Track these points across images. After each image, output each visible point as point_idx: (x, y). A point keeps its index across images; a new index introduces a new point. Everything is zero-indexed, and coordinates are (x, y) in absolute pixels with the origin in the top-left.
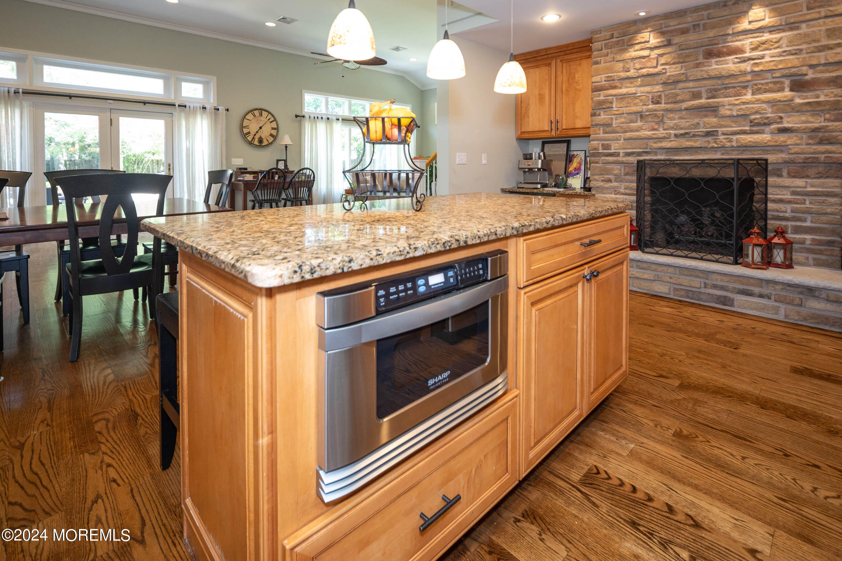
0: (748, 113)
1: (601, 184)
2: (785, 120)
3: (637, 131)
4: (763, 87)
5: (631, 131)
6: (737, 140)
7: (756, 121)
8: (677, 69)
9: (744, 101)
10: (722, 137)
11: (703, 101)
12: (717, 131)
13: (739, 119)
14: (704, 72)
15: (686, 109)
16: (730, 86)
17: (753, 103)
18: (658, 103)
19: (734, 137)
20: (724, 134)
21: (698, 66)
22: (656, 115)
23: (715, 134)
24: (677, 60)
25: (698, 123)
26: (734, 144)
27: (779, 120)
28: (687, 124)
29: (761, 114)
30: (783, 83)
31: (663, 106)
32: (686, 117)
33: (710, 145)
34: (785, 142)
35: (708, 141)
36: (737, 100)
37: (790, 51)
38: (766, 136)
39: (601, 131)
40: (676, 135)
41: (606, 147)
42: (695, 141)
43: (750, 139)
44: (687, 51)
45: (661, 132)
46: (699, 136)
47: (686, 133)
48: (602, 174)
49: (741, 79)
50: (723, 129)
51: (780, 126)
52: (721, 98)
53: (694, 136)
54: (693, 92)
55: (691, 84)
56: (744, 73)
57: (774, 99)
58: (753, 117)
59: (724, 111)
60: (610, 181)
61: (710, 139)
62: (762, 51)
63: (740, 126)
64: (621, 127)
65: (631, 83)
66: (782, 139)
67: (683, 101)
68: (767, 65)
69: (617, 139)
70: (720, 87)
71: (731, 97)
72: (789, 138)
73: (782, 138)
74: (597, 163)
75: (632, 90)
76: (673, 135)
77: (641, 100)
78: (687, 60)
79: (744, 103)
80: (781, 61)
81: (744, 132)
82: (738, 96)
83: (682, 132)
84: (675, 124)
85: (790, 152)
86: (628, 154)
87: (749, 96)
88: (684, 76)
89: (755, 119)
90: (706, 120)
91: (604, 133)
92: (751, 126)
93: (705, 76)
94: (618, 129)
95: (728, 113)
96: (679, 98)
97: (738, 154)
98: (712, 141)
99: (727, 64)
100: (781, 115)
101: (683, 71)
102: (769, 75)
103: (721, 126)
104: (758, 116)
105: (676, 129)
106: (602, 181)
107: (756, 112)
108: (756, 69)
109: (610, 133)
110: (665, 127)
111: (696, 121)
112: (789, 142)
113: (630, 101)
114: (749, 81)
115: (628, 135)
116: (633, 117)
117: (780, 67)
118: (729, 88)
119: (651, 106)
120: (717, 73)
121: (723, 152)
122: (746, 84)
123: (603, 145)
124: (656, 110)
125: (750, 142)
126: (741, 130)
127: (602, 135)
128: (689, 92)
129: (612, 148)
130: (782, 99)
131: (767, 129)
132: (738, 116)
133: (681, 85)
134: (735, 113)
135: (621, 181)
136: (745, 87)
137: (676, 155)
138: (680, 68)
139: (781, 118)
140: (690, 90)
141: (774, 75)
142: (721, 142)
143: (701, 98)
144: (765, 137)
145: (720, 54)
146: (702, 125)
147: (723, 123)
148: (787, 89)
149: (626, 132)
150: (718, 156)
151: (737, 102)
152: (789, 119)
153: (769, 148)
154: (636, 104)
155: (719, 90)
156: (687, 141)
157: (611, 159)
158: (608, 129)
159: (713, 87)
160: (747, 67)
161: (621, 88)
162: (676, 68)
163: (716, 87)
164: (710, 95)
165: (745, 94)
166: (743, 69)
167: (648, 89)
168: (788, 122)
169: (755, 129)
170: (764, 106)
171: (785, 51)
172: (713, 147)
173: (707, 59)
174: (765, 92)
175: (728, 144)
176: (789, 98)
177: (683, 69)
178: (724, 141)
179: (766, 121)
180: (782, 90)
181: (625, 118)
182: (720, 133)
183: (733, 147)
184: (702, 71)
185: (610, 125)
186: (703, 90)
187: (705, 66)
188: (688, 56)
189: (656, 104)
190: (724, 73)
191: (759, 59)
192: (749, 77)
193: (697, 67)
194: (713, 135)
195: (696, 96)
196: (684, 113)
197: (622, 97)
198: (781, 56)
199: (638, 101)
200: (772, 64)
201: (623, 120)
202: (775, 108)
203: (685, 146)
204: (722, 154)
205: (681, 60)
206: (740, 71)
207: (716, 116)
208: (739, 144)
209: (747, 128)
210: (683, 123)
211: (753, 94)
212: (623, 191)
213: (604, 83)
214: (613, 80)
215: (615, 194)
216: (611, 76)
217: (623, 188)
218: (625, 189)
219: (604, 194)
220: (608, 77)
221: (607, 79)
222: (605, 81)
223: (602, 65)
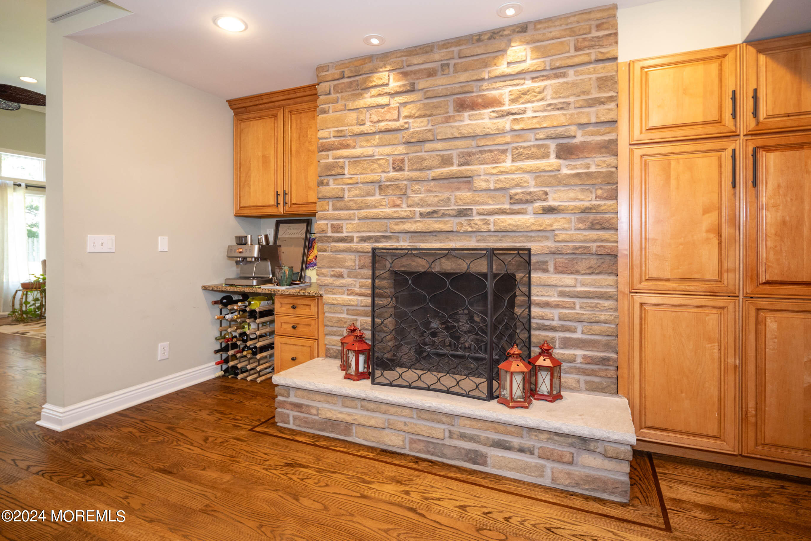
0: (507, 186)
1: (330, 280)
2: (550, 196)
3: (375, 207)
4: (526, 152)
5: (368, 207)
6: (495, 222)
7: (517, 197)
8: (422, 124)
9: (502, 169)
10: (477, 218)
11: (454, 168)
12: (471, 209)
13: (498, 193)
14: (454, 129)
15: (434, 179)
16: (487, 148)
17: (513, 173)
18: (401, 169)
19: (492, 218)
20: (479, 214)
21: (447, 120)
22: (398, 186)
23: (469, 212)
24: (422, 112)
25: (449, 199)
26: (491, 227)
27: (544, 197)
28: (436, 199)
29: (522, 187)
30: (547, 147)
31: (406, 174)
32: (434, 189)
33: (463, 229)
34: (551, 225)
35: (461, 224)
36: (494, 168)
37: (555, 104)
38: (527, 217)
39: (331, 207)
40: (421, 214)
41: (337, 229)
42: (445, 223)
43: (510, 222)
44: (434, 100)
45: (404, 210)
46: (450, 215)
47: (435, 212)
48: (331, 267)
49: (499, 140)
50: (478, 207)
51: (544, 204)
52: (475, 165)
53: (444, 215)
54: (442, 156)
55: (439, 145)
56: (502, 133)
57: (538, 168)
58: (513, 191)
59: (479, 183)
60: (341, 276)
61: (463, 219)
62: (523, 103)
63: (498, 204)
64: (355, 202)
65: (367, 141)
66: (547, 222)
67: (430, 168)
68: (529, 122)
69: (350, 219)
70: (474, 150)
71: (487, 164)
72: (556, 220)
73: (548, 220)
74: (325, 251)
75: (368, 151)
76: (418, 215)
77: (380, 165)
78: (434, 113)
79: (503, 173)
80: (545, 117)
81: (503, 212)
82: (496, 163)
83: (429, 209)
84: (421, 200)
85: (558, 239)
86: (364, 240)
87: (508, 164)
88: (431, 133)
89: (515, 195)
90: (458, 193)
91: (334, 209)
92: (511, 204)
93: (456, 135)
94: (352, 204)
95: (484, 185)
96: (426, 164)
97: (496, 241)
98: (465, 223)
99: (483, 119)
100: (545, 189)
101: (429, 127)
102: (532, 135)
103: (477, 203)
104: (519, 190)
105: (422, 206)
106: (332, 276)
107: (517, 186)
108: (516, 127)
109: (341, 209)
110: (410, 203)
111: (446, 195)
112: (555, 227)
113: (366, 166)
114: (508, 143)
115: (364, 213)
116: (370, 187)
117: (545, 125)
118: (485, 151)
119: (392, 174)
120: (471, 131)
121: (479, 238)
122: (505, 147)
123: (332, 225)
124: (398, 180)
125: (509, 225)
126: (500, 209)
127: (331, 212)
128: (437, 155)
129: (344, 230)
130: (547, 169)
131: (530, 208)
132: (496, 190)
133: (428, 146)
134: (492, 187)
135: (356, 277)
136: (504, 151)
137: (423, 241)
138: (426, 123)
139: (546, 194)
140: (438, 153)
141: (538, 136)
142: (476, 224)
143: (452, 164)
144: (528, 219)
145: (473, 106)
146: (453, 201)
147: (478, 199)
148: (553, 155)
149: (361, 208)
150: (472, 243)
151: (494, 171)
152: (555, 196)
153: (533, 234)
154: (373, 171)
155: (474, 154)
156: (436, 222)
157: (342, 245)
158: (339, 204)
159: (466, 150)
160: (506, 123)
161: (354, 147)
162: (422, 122)
163: (469, 150)
164: (462, 160)
165: (504, 161)
166: (501, 127)
167: (387, 150)
168: (554, 199)
169: (516, 207)
170: (526, 176)
171: (550, 105)
172: (466, 232)
173: (458, 111)
174: (527, 158)
175: (484, 228)
176: (555, 167)
177: (430, 125)
178: (479, 223)
179: (529, 197)
180: (546, 156)
181: (360, 189)
182: (475, 212)
183: (489, 231)
184: (452, 127)
185: (341, 198)
186: (455, 153)
187: (456, 121)
188: (435, 107)
189: (397, 171)
190: (479, 131)
191: (519, 114)
192: (508, 138)
193: (447, 122)
194: (466, 215)
195: (446, 161)
196: (432, 183)
197: (356, 160)
198: (545, 110)
199: (376, 166)
200: (535, 120)
201: (357, 192)
202: (539, 180)
203: (432, 230)
204: (478, 241)
205: (428, 113)
206: (498, 129)
207: (470, 190)
208: (498, 228)
209: (507, 206)
210: (431, 198)
211: (513, 161)
212: (357, 290)
213: (333, 139)
214: (344, 136)
215: (348, 295)
216: (341, 131)
217: (358, 286)
218: (361, 287)
219: (334, 294)
220: (338, 131)
221: (336, 134)
222: (334, 137)
223: (331, 115)
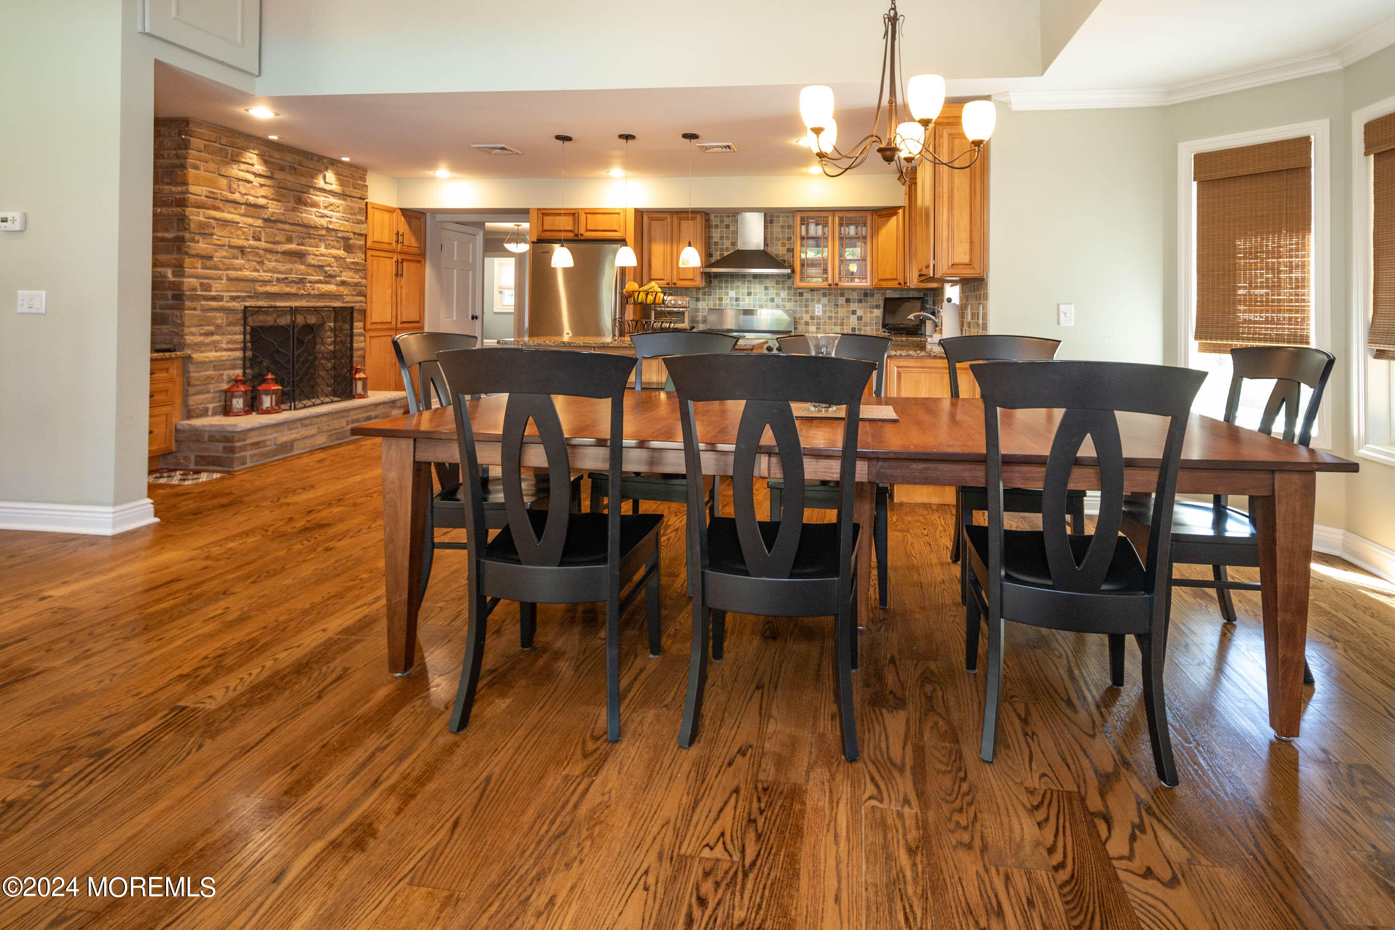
0: (324, 264)
1: (201, 338)
2: (343, 274)
3: (240, 270)
4: (331, 243)
5: (235, 269)
7: (329, 273)
9: (321, 253)
10: (308, 285)
11: (295, 246)
12: (306, 278)
15: (284, 253)
17: (327, 256)
18: (259, 240)
19: (316, 286)
20: (310, 282)
21: (293, 209)
22: (257, 254)
23: (304, 280)
24: (276, 198)
25: (292, 269)
27: (340, 274)
28: (284, 268)
29: (331, 266)
30: (340, 242)
31: (262, 244)
32: (281, 260)
33: (301, 291)
35: (299, 287)
36: (316, 251)
37: (345, 217)
38: (333, 286)
39: (199, 265)
40: (278, 279)
41: (207, 288)
42: (292, 286)
43: (326, 289)
44: (283, 190)
45: (266, 276)
46: (295, 281)
47: (286, 278)
48: (200, 325)
49: (320, 233)
50: (309, 276)
51: (340, 278)
52: (306, 246)
54: (287, 236)
55: (287, 227)
56: (322, 229)
57: (338, 255)
58: (327, 268)
59: (311, 260)
60: (212, 334)
61: (301, 284)
62: (331, 211)
63: (318, 276)
64: (224, 264)
65: (235, 209)
66: (342, 290)
67: (279, 243)
68: (335, 225)
69: (220, 278)
70: (306, 235)
71: (313, 247)
72: (345, 289)
74: (195, 309)
75: (237, 218)
76: (275, 279)
77: (244, 233)
78: (283, 200)
79: (321, 255)
80: (341, 224)
81: (320, 282)
83: (282, 276)
84: (274, 267)
86: (233, 298)
87: (322, 250)
89: (328, 271)
90: (296, 266)
91: (202, 268)
92: (325, 276)
94: (220, 265)
95: (313, 262)
96: (277, 239)
97: (316, 302)
99: (312, 215)
101: (283, 211)
102: (333, 233)
103: (308, 273)
104: (330, 268)
105: (276, 273)
106: (201, 335)
107: (329, 265)
109: (211, 269)
110: (265, 268)
111: (289, 266)
113: (233, 231)
114: (323, 236)
115: (233, 274)
116: (236, 251)
118: (312, 239)
119: (252, 242)
121: (308, 300)
122: (321, 239)
123: (202, 284)
124: (258, 248)
125: (326, 291)
126: (320, 280)
127: (200, 270)
128: (285, 234)
129: (213, 289)
131: (333, 280)
132: (317, 265)
133: (279, 226)
134: (315, 263)
135: (223, 334)
136: (321, 241)
138: (280, 207)
139: (341, 272)
141: (337, 236)
143: (292, 243)
144: (332, 288)
145: (306, 204)
146: (295, 270)
147: (308, 270)
148: (342, 248)
149: (228, 269)
150: (304, 303)
151: (317, 253)
154: (238, 237)
155: (306, 238)
156: (287, 285)
157: (214, 304)
158: (208, 263)
159: (302, 235)
160: (325, 222)
161: (223, 211)
162: (277, 205)
164: (300, 242)
165: (320, 247)
166: (322, 224)
167: (250, 221)
168: (344, 276)
169: (327, 279)
170: (333, 260)
171: (342, 217)
172: (302, 294)
173: (298, 205)
174: (332, 248)
175: (312, 292)
176: (344, 256)
178: (310, 288)
180: (339, 249)
181: (226, 251)
182: (307, 281)
183: (315, 294)
184: (298, 216)
185: (210, 258)
186: (294, 235)
188: (283, 196)
189: (256, 240)
190: (312, 223)
191: (330, 218)
192: (324, 232)
193: (294, 211)
195: (289, 240)
196: (279, 255)
197: (225, 223)
198: (341, 220)
199: (240, 232)
200: (338, 225)
201: (224, 254)
202: (338, 263)
207: (303, 263)
208: (319, 292)
209: (323, 278)
210: (281, 267)
211: (326, 248)
212: (224, 346)
213: (203, 198)
214: (216, 199)
215: (216, 351)
216: (213, 193)
217: (224, 342)
218: (228, 343)
219: (202, 352)
220: (210, 192)
221: (208, 194)
222: (206, 196)
223: (201, 173)
